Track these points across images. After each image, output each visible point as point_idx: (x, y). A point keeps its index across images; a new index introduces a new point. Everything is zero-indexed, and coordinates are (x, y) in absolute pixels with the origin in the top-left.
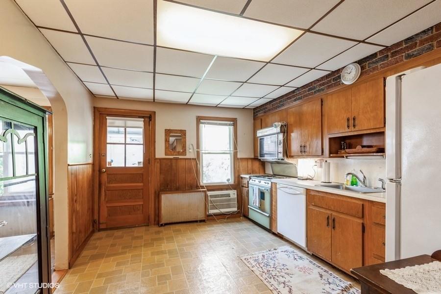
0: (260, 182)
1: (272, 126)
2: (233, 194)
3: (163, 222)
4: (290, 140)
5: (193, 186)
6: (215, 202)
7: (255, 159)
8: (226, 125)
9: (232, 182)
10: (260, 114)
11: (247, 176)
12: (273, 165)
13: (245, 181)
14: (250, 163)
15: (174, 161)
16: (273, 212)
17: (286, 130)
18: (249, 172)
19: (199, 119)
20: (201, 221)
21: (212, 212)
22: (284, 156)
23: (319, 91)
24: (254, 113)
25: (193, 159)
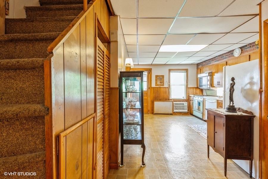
0: (198, 98)
1: (204, 73)
2: (186, 104)
3: (155, 113)
4: (213, 79)
5: (167, 99)
6: (177, 106)
7: (197, 88)
8: (183, 72)
9: (185, 98)
10: (200, 67)
11: (193, 96)
12: (206, 91)
13: (191, 98)
14: (195, 89)
15: (159, 88)
16: (204, 111)
17: (211, 75)
18: (194, 94)
19: (170, 70)
20: (170, 114)
21: (175, 111)
22: (210, 86)
23: (225, 58)
24: (197, 66)
25: (167, 87)
